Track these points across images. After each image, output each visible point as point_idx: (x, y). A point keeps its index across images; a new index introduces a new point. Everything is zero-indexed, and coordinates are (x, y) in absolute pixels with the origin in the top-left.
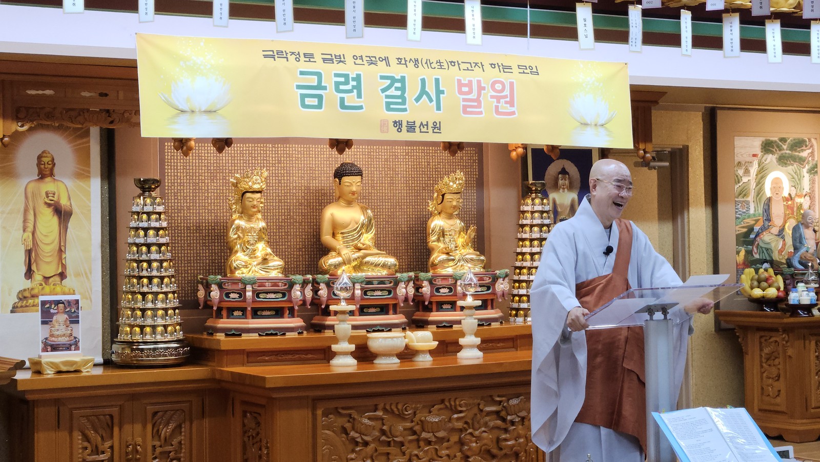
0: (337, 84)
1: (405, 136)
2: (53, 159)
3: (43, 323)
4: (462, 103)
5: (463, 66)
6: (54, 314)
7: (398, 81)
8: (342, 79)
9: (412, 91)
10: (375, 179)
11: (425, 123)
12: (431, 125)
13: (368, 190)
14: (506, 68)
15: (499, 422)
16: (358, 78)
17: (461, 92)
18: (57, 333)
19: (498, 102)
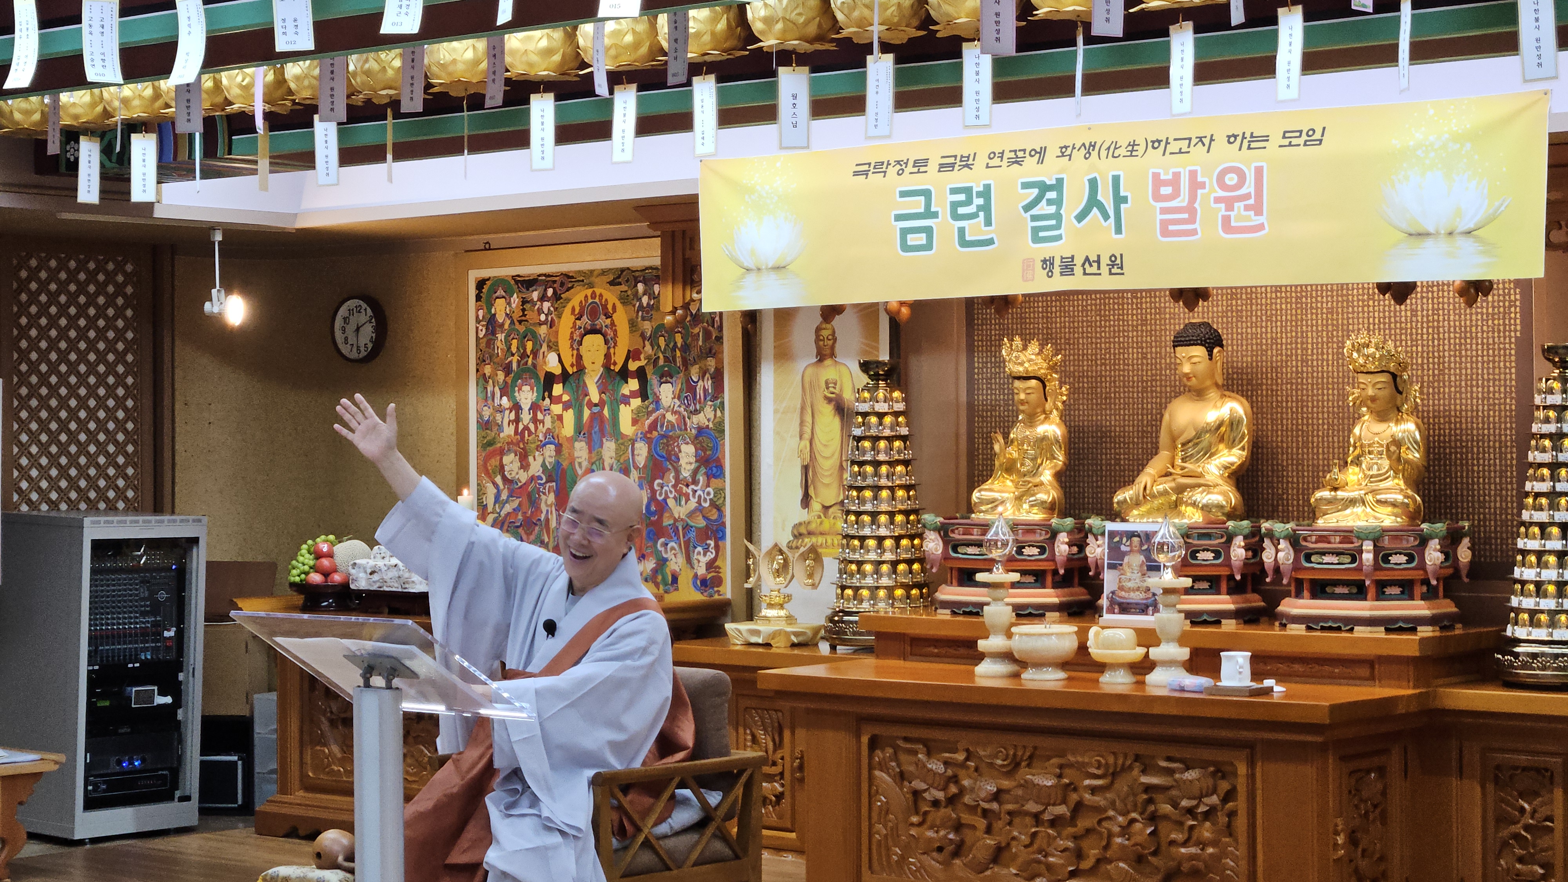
0: (955, 205)
5: (1176, 147)
7: (1051, 188)
8: (962, 197)
9: (1073, 202)
10: (1310, 346)
12: (1105, 260)
13: (1297, 367)
16: (986, 192)
17: (1158, 197)
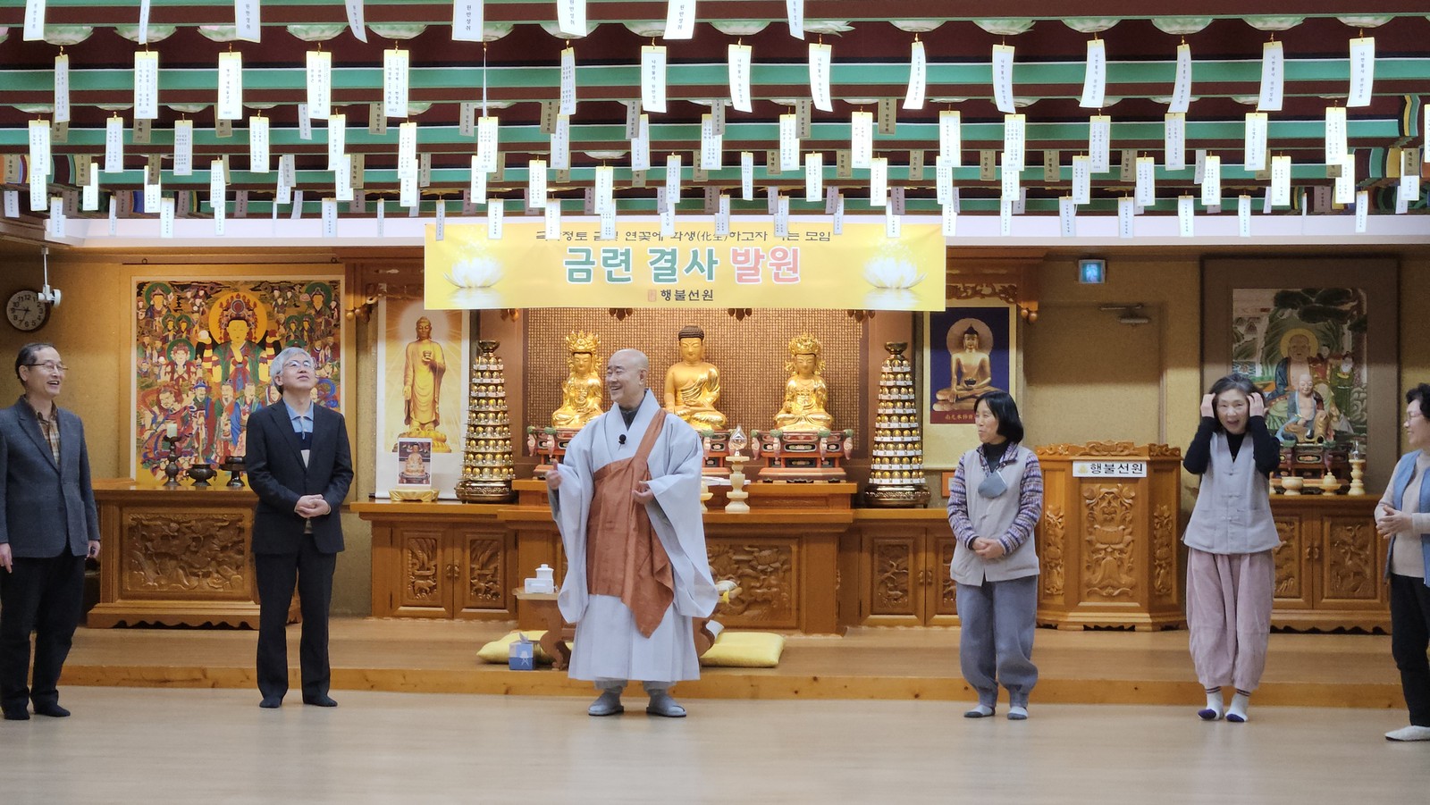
0: (605, 259)
1: (673, 304)
2: (429, 325)
3: (400, 460)
4: (737, 272)
5: (745, 237)
6: (410, 453)
7: (668, 254)
8: (611, 255)
9: (683, 262)
11: (695, 292)
12: (701, 293)
14: (792, 236)
15: (749, 571)
16: (627, 253)
17: (735, 261)
18: (412, 469)
19: (778, 268)
